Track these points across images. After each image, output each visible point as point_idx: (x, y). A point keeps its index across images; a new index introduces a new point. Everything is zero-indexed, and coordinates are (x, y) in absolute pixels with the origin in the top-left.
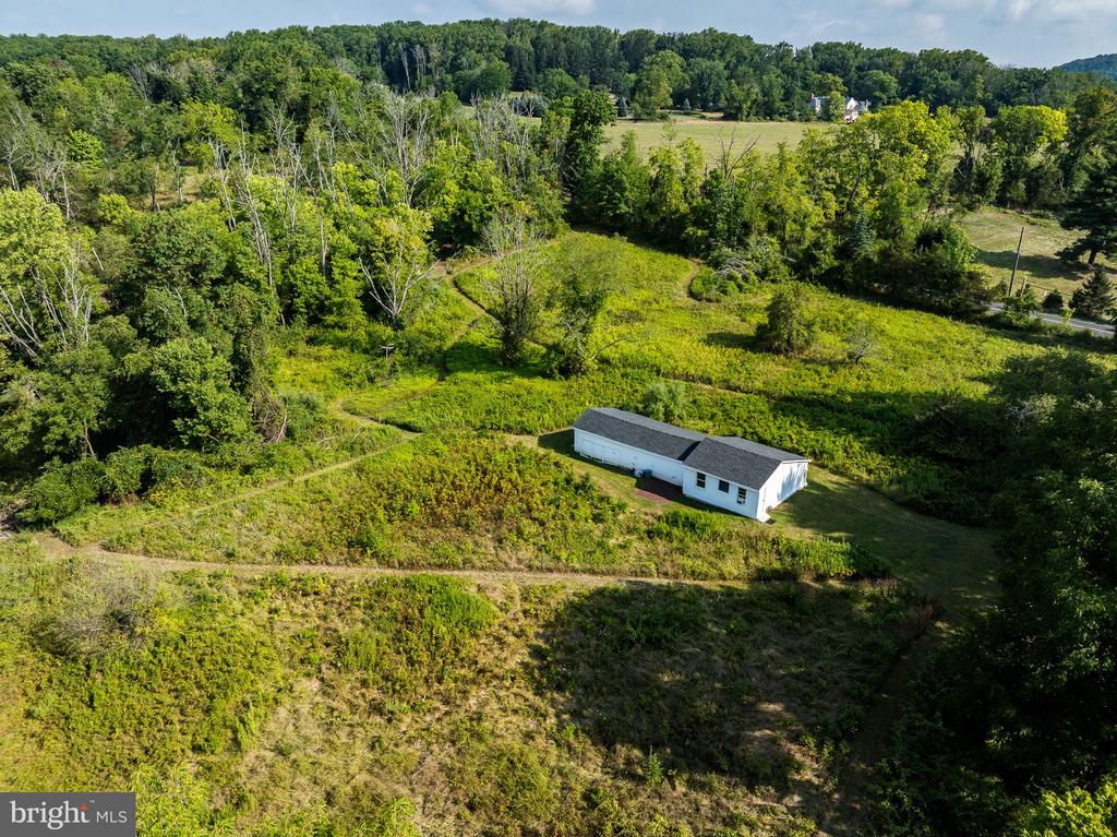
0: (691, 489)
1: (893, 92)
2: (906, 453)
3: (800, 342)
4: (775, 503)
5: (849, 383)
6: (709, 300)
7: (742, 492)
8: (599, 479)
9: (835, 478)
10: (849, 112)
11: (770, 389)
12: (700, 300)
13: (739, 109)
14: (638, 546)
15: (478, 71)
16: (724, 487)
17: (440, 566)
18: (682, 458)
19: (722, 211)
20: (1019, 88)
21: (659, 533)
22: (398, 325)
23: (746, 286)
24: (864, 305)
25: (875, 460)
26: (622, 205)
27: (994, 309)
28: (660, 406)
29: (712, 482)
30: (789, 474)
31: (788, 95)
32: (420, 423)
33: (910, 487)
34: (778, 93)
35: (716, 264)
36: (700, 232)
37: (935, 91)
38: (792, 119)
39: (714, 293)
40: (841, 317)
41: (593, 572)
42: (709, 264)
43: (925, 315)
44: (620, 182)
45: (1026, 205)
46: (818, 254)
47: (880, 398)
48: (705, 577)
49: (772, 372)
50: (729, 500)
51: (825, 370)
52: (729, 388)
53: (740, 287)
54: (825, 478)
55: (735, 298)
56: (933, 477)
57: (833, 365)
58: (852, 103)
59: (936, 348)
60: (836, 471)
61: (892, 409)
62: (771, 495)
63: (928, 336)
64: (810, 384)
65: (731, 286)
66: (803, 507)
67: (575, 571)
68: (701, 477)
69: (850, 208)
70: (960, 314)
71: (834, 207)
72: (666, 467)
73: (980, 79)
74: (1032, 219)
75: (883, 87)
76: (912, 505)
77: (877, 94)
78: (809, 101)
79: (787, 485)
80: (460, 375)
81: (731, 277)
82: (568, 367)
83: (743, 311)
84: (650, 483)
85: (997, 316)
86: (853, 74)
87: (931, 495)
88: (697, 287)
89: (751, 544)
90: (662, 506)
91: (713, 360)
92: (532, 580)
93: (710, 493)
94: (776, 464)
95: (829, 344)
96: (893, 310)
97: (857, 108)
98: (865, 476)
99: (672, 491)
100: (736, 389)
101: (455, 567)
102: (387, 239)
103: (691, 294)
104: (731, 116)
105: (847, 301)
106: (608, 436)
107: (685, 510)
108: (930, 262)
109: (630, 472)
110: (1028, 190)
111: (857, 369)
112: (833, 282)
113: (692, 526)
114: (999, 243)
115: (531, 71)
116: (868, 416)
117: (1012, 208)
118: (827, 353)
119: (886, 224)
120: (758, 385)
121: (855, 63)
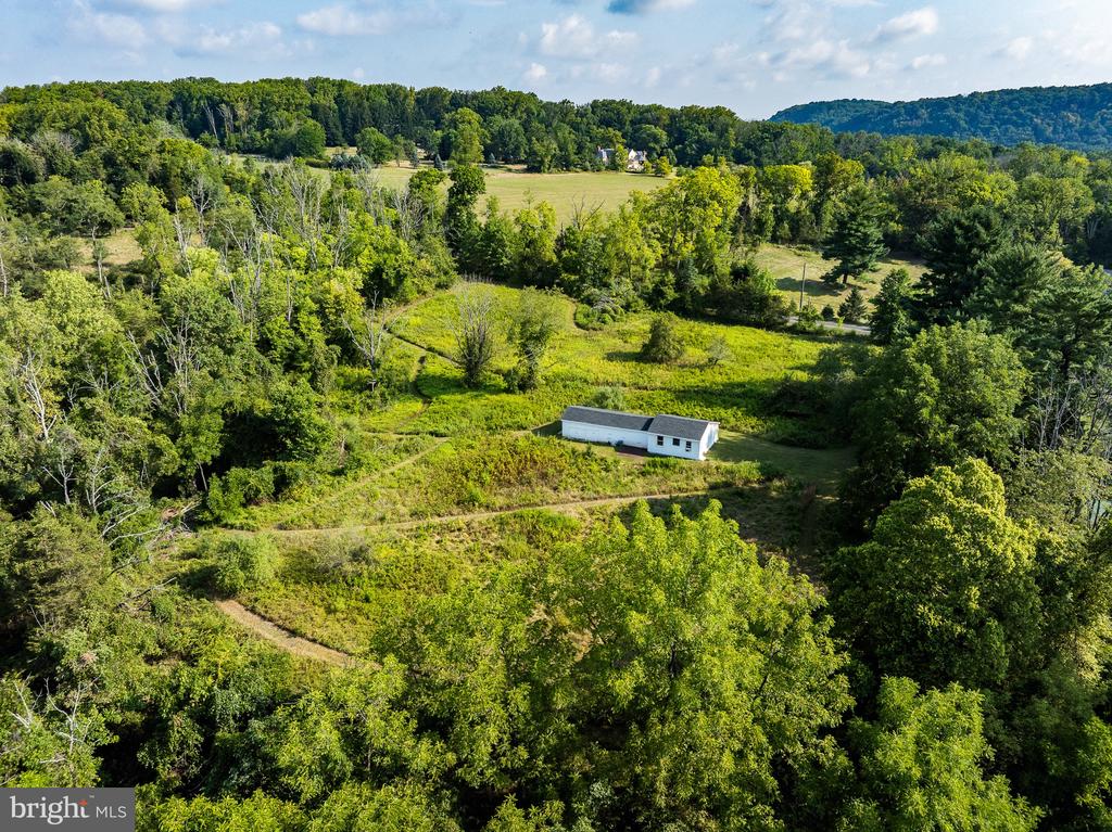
0: (653, 447)
1: (664, 144)
2: (769, 415)
3: (673, 353)
4: (706, 450)
5: (713, 378)
6: (594, 329)
7: (689, 444)
8: (596, 450)
9: (733, 434)
10: (631, 161)
11: (668, 386)
12: (588, 330)
13: (542, 162)
14: (640, 481)
15: (293, 130)
16: (676, 442)
17: (528, 505)
18: (646, 428)
19: (589, 260)
20: (762, 138)
21: (649, 473)
22: (376, 365)
23: (618, 317)
24: (703, 324)
25: (753, 421)
26: (504, 258)
27: (792, 321)
28: (609, 401)
29: (668, 440)
30: (712, 432)
31: (580, 150)
32: (443, 431)
33: (780, 432)
34: (572, 148)
35: (589, 302)
36: (573, 278)
37: (697, 142)
38: (586, 170)
39: (596, 324)
40: (693, 334)
41: (621, 496)
42: (582, 301)
43: (747, 329)
44: (502, 240)
45: (791, 241)
46: (664, 289)
47: (742, 385)
48: (687, 490)
49: (659, 374)
50: (680, 450)
51: (697, 371)
52: (639, 388)
53: (613, 317)
54: (728, 435)
55: (612, 326)
56: (790, 426)
57: (701, 368)
58: (633, 154)
59: (761, 350)
60: (733, 429)
61: (751, 391)
62: (704, 445)
63: (754, 343)
64: (694, 380)
65: (607, 317)
66: (721, 450)
67: (610, 497)
68: (660, 438)
69: (672, 251)
70: (770, 326)
71: (660, 251)
72: (633, 437)
73: (732, 131)
74: (798, 252)
75: (656, 140)
76: (784, 442)
77: (652, 145)
78: (596, 153)
79: (710, 438)
80: (445, 397)
81: (604, 311)
82: (522, 383)
83: (623, 335)
84: (621, 447)
85: (794, 326)
86: (628, 127)
87: (794, 435)
88: (582, 320)
89: (705, 471)
90: (642, 460)
91: (618, 370)
92: (588, 504)
93: (668, 448)
94: (706, 424)
95: (694, 354)
96: (725, 327)
97: (638, 157)
98: (751, 430)
99: (643, 451)
100: (646, 388)
101: (537, 505)
102: (336, 297)
103: (578, 325)
104: (535, 167)
105: (692, 323)
106: (588, 422)
107: (657, 459)
108: (746, 291)
109: (609, 444)
110: (791, 229)
111: (716, 369)
112: (681, 309)
113: (667, 466)
114: (780, 272)
115: (337, 128)
116: (738, 396)
117: (783, 244)
118: (693, 360)
119: (704, 263)
120: (659, 384)
121: (628, 118)
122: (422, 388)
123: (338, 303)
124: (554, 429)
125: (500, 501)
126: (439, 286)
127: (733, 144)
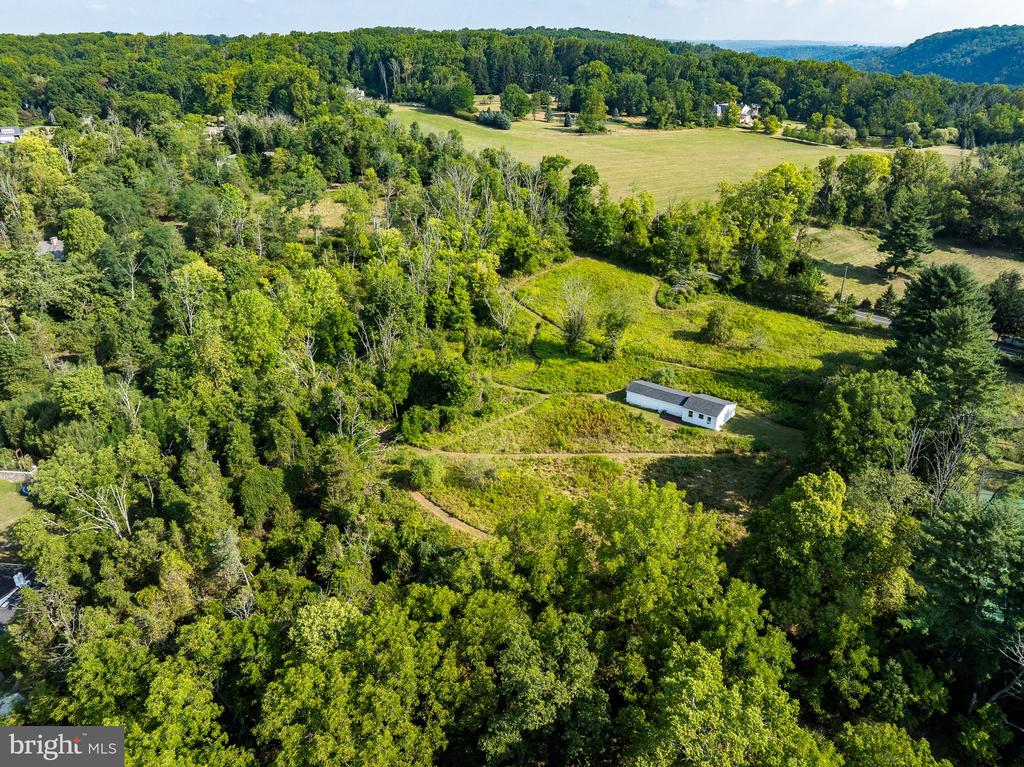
0: (685, 418)
1: (778, 98)
2: (779, 399)
3: (724, 338)
4: (723, 423)
5: (750, 361)
6: (670, 308)
7: (709, 419)
8: (647, 416)
9: (747, 412)
10: (743, 116)
11: (712, 366)
12: (664, 308)
13: (659, 120)
14: (670, 442)
15: (449, 85)
16: (701, 417)
17: (593, 452)
18: (682, 404)
19: (672, 248)
21: (677, 437)
22: (505, 332)
23: (690, 298)
24: (758, 309)
25: (765, 403)
26: (608, 241)
27: (831, 311)
28: (663, 378)
29: (696, 415)
30: (730, 410)
31: (696, 106)
32: (546, 389)
33: (780, 414)
34: (688, 105)
35: (670, 282)
36: (659, 261)
37: (810, 97)
38: (699, 125)
39: (672, 303)
40: (746, 319)
41: (655, 452)
42: (665, 281)
43: (793, 316)
45: (862, 224)
46: (732, 277)
47: (767, 370)
48: (699, 453)
49: (711, 355)
50: (703, 422)
51: (739, 354)
52: (691, 366)
53: (686, 298)
54: (743, 412)
55: (684, 307)
56: (790, 410)
57: (743, 350)
58: (746, 109)
59: (796, 338)
60: (748, 408)
61: (773, 377)
62: (720, 420)
63: (793, 331)
64: (733, 362)
65: (681, 297)
66: (734, 425)
67: (648, 452)
68: (690, 413)
69: (748, 236)
70: (812, 314)
72: (673, 409)
73: (845, 88)
74: (865, 235)
75: (770, 95)
76: (781, 423)
77: (765, 100)
78: (711, 106)
79: (727, 415)
80: (551, 361)
81: (680, 292)
82: (605, 355)
83: (691, 315)
84: (665, 415)
85: (832, 316)
86: (746, 80)
87: (788, 418)
88: (662, 299)
89: (716, 440)
90: (675, 426)
91: (680, 348)
92: (631, 455)
93: (695, 420)
94: (723, 406)
95: (740, 337)
96: (775, 313)
97: (750, 112)
98: (760, 410)
99: (677, 419)
100: (695, 366)
101: (599, 452)
102: (480, 275)
103: (658, 303)
104: (651, 125)
105: (749, 306)
106: (644, 395)
107: (686, 427)
109: (656, 411)
110: (864, 213)
111: (755, 352)
112: (740, 293)
113: (690, 433)
114: (843, 256)
116: (761, 380)
117: (854, 226)
118: (739, 343)
120: (706, 364)
121: (747, 71)
122: (536, 351)
123: (482, 279)
124: (620, 396)
125: (576, 447)
126: (556, 260)
127: (844, 101)
